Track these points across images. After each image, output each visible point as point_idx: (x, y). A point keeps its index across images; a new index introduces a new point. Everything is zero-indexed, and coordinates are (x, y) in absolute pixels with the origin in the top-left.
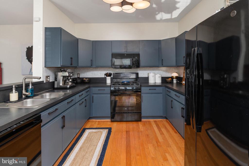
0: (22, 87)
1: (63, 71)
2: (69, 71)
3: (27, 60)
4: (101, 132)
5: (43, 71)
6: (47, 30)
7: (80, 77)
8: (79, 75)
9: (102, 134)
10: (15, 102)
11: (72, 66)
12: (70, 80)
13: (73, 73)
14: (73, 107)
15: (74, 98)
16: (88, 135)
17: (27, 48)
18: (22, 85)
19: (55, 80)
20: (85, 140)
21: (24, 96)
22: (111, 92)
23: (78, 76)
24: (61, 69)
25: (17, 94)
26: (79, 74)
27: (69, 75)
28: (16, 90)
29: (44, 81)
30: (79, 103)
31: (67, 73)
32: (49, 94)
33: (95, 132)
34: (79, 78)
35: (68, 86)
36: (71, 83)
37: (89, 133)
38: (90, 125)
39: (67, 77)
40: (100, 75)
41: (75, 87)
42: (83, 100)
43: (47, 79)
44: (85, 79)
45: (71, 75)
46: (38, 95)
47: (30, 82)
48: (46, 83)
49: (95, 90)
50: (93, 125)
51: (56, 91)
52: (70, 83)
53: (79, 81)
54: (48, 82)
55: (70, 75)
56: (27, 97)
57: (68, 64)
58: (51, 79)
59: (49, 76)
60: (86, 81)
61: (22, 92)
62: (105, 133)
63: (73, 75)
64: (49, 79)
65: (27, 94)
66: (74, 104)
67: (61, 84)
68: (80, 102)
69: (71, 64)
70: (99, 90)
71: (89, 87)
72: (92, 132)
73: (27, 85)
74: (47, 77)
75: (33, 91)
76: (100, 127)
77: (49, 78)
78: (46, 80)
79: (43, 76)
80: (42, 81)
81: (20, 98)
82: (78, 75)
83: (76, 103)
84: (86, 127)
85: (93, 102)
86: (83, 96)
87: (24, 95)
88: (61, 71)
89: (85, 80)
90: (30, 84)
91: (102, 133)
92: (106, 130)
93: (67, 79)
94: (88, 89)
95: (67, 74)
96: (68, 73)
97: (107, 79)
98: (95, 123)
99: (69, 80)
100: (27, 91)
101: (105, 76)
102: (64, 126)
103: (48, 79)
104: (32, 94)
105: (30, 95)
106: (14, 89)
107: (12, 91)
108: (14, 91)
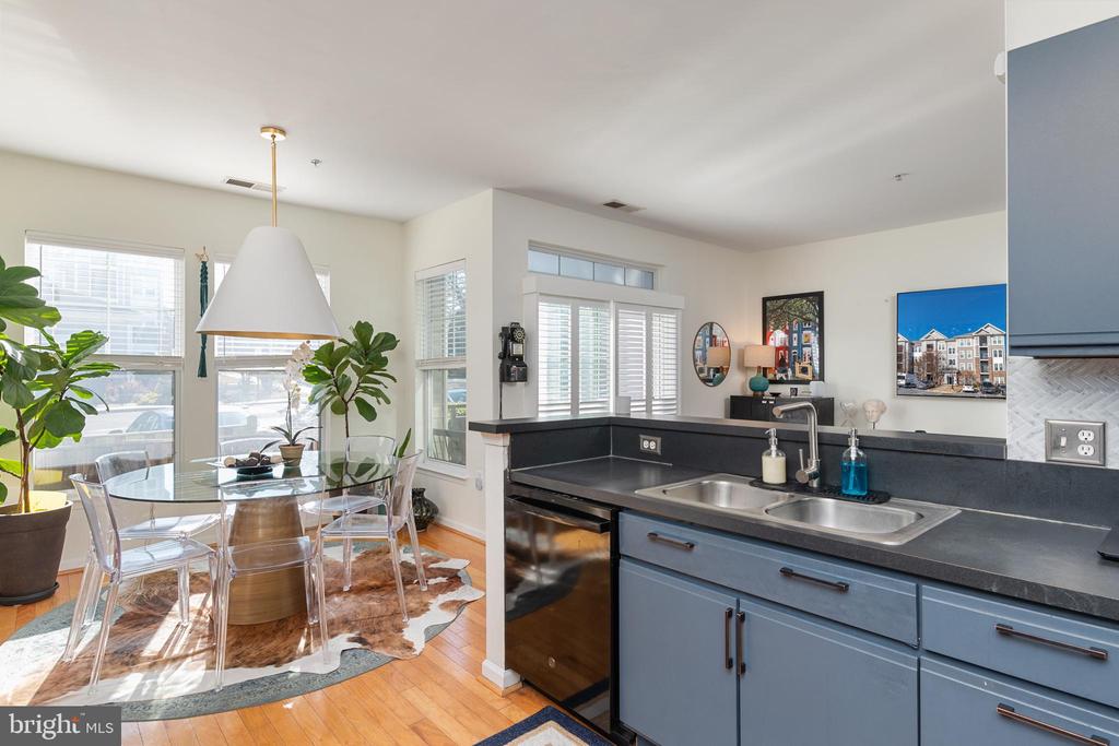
43: (1065, 444)
47: (856, 435)
77: (1089, 435)
78: (1057, 449)
90: (853, 441)
102: (742, 667)
103: (1074, 441)
106: (773, 440)
107: (769, 447)
108: (773, 448)
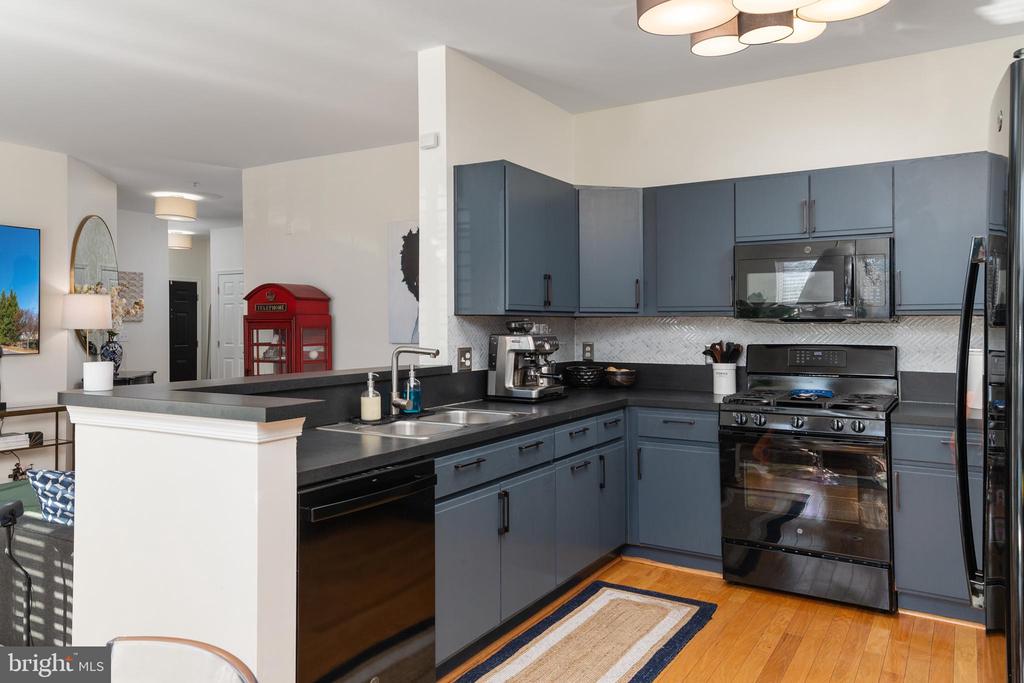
0: (391, 380)
1: (516, 329)
2: (541, 332)
3: (405, 286)
4: (662, 608)
5: (449, 330)
6: (461, 173)
7: (597, 359)
8: (592, 351)
9: (664, 616)
10: (374, 423)
11: (551, 308)
12: (544, 370)
13: (555, 339)
14: (544, 472)
15: (546, 436)
16: (608, 605)
17: (404, 237)
18: (390, 373)
19: (489, 366)
20: (592, 619)
21: (394, 411)
22: (721, 436)
23: (588, 355)
24: (509, 323)
25: (379, 399)
26: (591, 346)
27: (535, 345)
28: (375, 388)
29: (451, 367)
30: (568, 463)
31: (530, 338)
32: (465, 412)
33: (638, 604)
34: (589, 363)
35: (534, 394)
36: (549, 383)
37: (612, 601)
38: (625, 575)
39: (531, 354)
40: (685, 353)
41: (565, 397)
42: (593, 456)
43: (463, 361)
44: (612, 369)
45: (547, 347)
46: (433, 413)
47: (412, 368)
48: (460, 373)
49: (648, 419)
50: (637, 579)
51: (490, 405)
52: (544, 383)
53: (587, 376)
54: (466, 373)
55: (543, 346)
56: (403, 415)
57: (535, 302)
58: (477, 364)
59: (469, 350)
60: (619, 378)
61: (390, 396)
62: (676, 616)
63: (555, 347)
64: (470, 359)
65: (404, 402)
66: (548, 463)
67: (509, 384)
68: (578, 460)
69: (547, 303)
70: (666, 422)
71: (623, 406)
72: (628, 601)
73: (403, 376)
74: (463, 352)
75: (418, 396)
76: (664, 592)
77: (468, 355)
78: (461, 364)
79: (449, 347)
80: (446, 364)
81: (386, 417)
82: (584, 352)
83: (555, 460)
84: (606, 581)
85: (640, 476)
86: (590, 440)
87: (397, 406)
88: (511, 332)
89: (614, 373)
90: (412, 374)
91: (665, 612)
92: (689, 609)
93: (532, 362)
94: (619, 415)
95: (527, 343)
96: (535, 340)
97: (715, 372)
98: (649, 574)
99: (538, 368)
100: (402, 394)
101: (710, 360)
102: (506, 529)
103: (465, 359)
104: (415, 407)
105: (410, 409)
106: (371, 383)
107: (367, 389)
108: (371, 389)
